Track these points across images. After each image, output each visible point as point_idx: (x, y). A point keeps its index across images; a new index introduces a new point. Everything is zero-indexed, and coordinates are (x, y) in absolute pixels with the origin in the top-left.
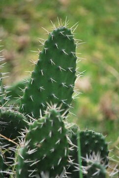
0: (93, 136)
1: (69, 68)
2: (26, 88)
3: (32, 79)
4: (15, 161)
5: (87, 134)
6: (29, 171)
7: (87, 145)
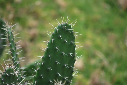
1: (70, 54)
2: (38, 68)
3: (43, 62)
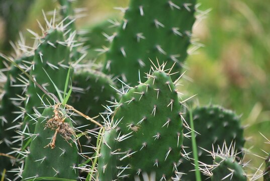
0: (221, 116)
2: (115, 34)
3: (126, 21)
4: (97, 152)
5: (211, 112)
6: (118, 168)
7: (210, 130)
